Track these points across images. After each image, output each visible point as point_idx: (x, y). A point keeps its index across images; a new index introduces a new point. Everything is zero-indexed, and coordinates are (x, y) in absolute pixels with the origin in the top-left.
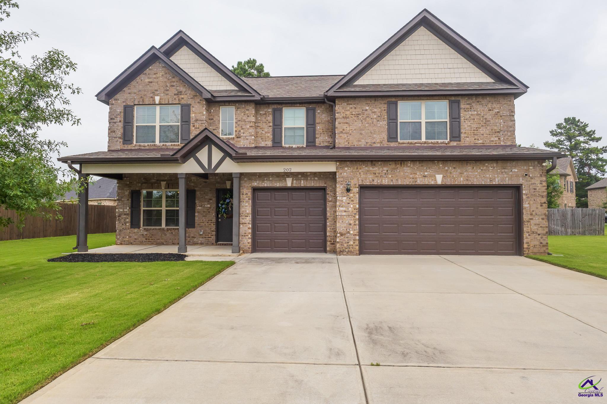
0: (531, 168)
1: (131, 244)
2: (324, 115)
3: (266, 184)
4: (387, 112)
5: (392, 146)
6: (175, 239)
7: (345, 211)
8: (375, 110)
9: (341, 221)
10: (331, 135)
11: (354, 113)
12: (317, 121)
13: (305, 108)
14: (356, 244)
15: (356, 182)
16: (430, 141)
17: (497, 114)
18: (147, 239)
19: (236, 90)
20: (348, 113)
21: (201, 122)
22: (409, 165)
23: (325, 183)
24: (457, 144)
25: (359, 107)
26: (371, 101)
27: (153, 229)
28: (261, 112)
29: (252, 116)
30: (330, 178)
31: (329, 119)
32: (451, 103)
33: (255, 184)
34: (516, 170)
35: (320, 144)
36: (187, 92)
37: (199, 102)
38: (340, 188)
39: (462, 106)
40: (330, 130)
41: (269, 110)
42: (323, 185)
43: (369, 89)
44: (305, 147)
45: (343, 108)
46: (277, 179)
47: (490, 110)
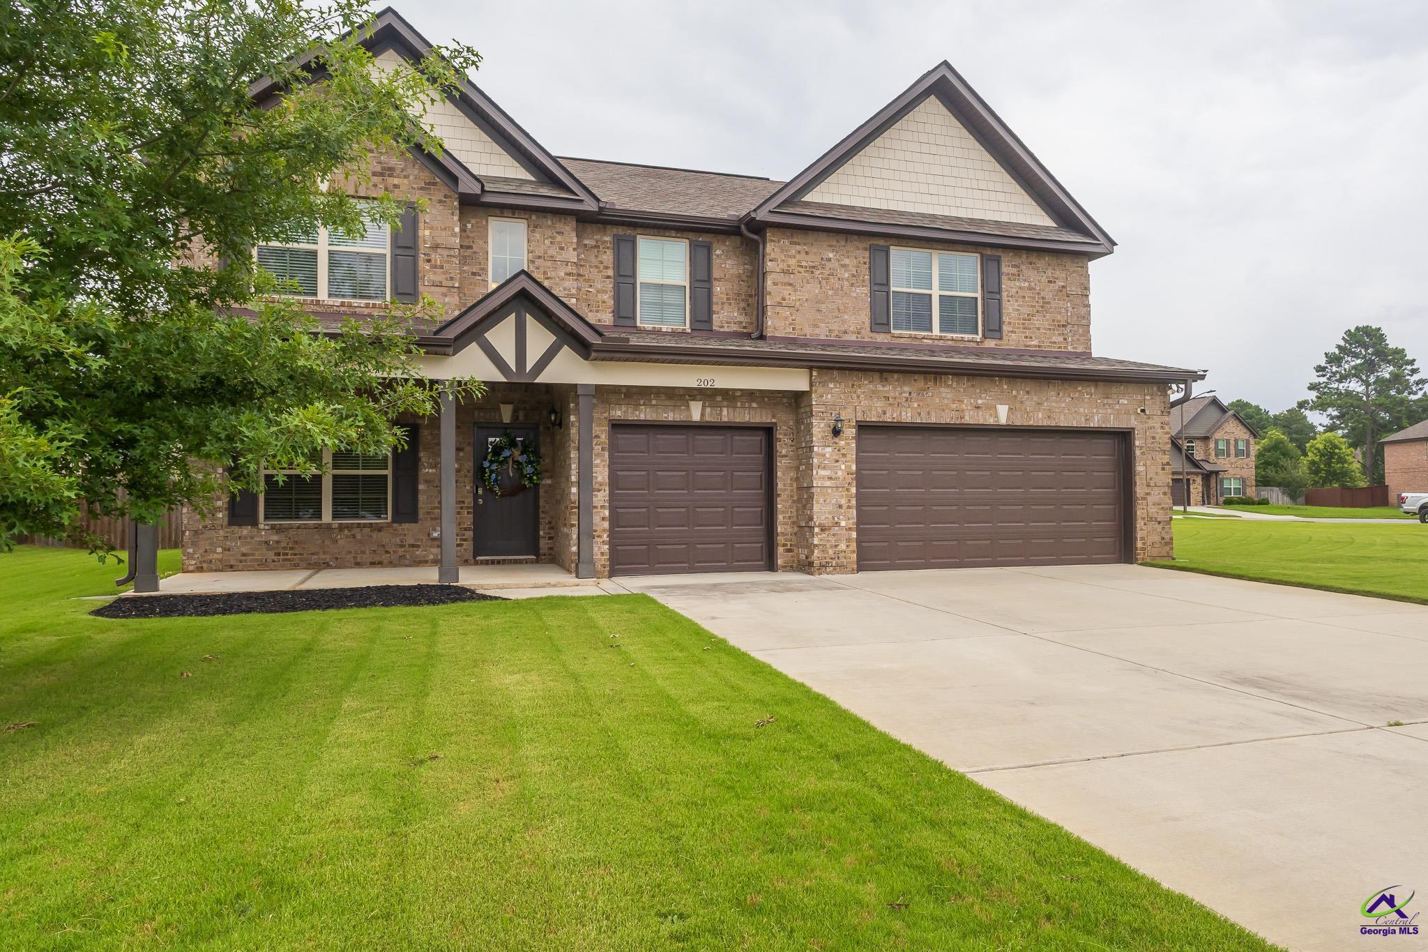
0: (1148, 397)
1: (232, 568)
2: (729, 262)
3: (644, 414)
4: (870, 269)
5: (879, 340)
6: (363, 552)
7: (830, 478)
8: (847, 261)
9: (821, 501)
10: (744, 309)
11: (804, 264)
12: (716, 273)
13: (687, 241)
14: (851, 548)
15: (852, 416)
16: (949, 335)
17: (1061, 291)
18: (278, 554)
19: (530, 182)
20: (792, 262)
21: (446, 253)
22: (950, 383)
23: (773, 417)
24: (996, 345)
25: (815, 250)
26: (838, 242)
27: (299, 528)
28: (586, 242)
29: (571, 249)
30: (783, 404)
31: (741, 271)
32: (984, 261)
33: (618, 413)
34: (1126, 402)
35: (722, 327)
36: (409, 171)
37: (440, 201)
38: (819, 428)
39: (1005, 269)
40: (743, 297)
41: (607, 239)
42: (769, 421)
43: (837, 213)
44: (689, 331)
45: (782, 251)
46: (667, 403)
47: (1050, 282)
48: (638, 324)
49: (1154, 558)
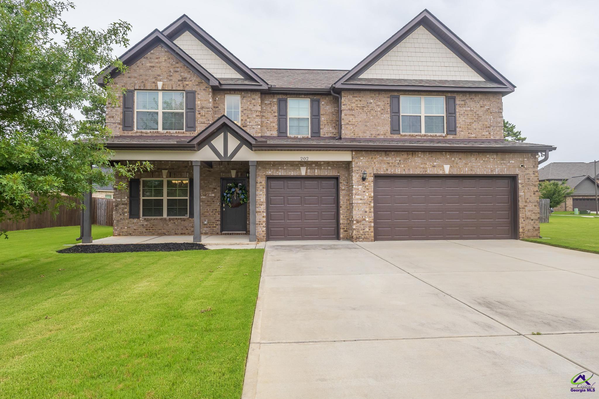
0: (525, 159)
1: (130, 234)
2: (328, 107)
3: (281, 173)
4: (390, 106)
5: (394, 138)
6: (178, 229)
7: (361, 199)
8: (379, 103)
9: (357, 209)
10: (335, 127)
11: (359, 105)
12: (322, 112)
13: (309, 99)
14: (371, 231)
15: (371, 171)
16: (429, 134)
17: (487, 111)
18: (147, 230)
19: (241, 79)
20: (353, 105)
21: (207, 110)
22: (420, 155)
23: (338, 173)
24: (453, 137)
25: (364, 99)
26: (375, 95)
27: (154, 219)
28: (266, 102)
29: (258, 106)
30: (343, 167)
31: (333, 111)
32: (447, 99)
33: (270, 173)
34: (513, 162)
35: (325, 135)
36: (192, 79)
37: (204, 90)
38: (356, 177)
39: (458, 102)
40: (334, 122)
41: (275, 100)
42: (336, 175)
43: (374, 82)
44: (310, 137)
45: (349, 101)
46: (291, 168)
47: (482, 107)
48: (288, 135)
49: (529, 237)
